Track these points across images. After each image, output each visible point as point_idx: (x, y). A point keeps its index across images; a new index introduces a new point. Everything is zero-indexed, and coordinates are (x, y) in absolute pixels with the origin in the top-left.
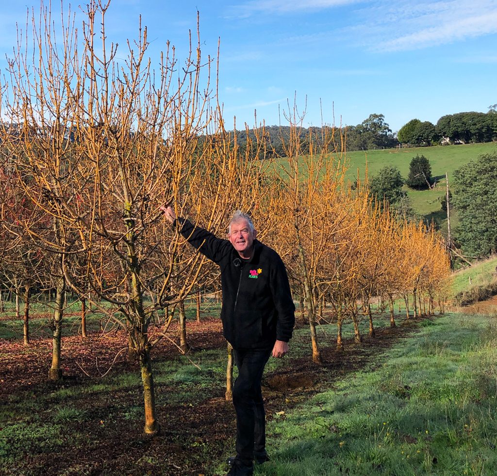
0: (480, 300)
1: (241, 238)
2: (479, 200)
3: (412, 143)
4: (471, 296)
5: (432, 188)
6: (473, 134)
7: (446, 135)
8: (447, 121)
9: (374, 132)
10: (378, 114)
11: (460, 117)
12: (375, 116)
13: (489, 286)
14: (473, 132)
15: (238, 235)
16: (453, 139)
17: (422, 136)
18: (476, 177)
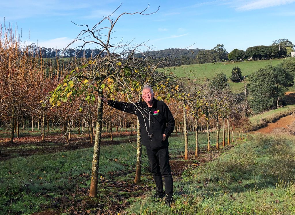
0: (253, 130)
1: (148, 96)
2: (258, 88)
3: (235, 60)
4: (249, 129)
5: (242, 81)
6: (263, 56)
7: (250, 56)
8: (251, 49)
9: (219, 53)
10: (221, 44)
11: (257, 48)
12: (220, 45)
13: (257, 125)
14: (262, 55)
15: (147, 95)
16: (253, 58)
17: (239, 57)
18: (257, 78)
